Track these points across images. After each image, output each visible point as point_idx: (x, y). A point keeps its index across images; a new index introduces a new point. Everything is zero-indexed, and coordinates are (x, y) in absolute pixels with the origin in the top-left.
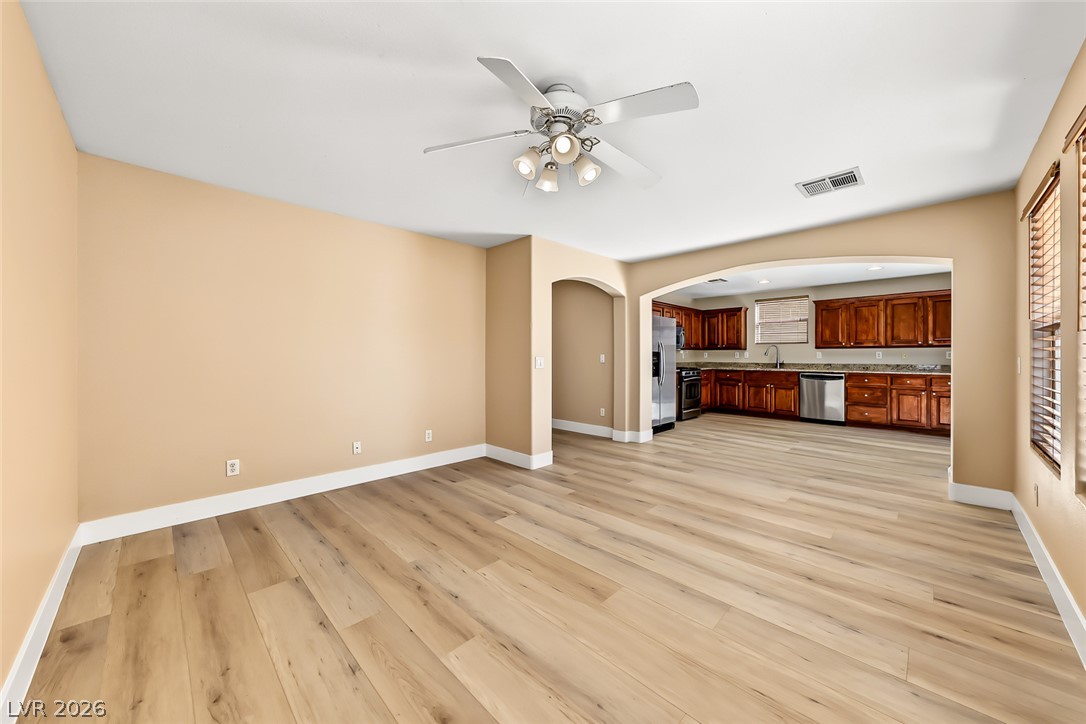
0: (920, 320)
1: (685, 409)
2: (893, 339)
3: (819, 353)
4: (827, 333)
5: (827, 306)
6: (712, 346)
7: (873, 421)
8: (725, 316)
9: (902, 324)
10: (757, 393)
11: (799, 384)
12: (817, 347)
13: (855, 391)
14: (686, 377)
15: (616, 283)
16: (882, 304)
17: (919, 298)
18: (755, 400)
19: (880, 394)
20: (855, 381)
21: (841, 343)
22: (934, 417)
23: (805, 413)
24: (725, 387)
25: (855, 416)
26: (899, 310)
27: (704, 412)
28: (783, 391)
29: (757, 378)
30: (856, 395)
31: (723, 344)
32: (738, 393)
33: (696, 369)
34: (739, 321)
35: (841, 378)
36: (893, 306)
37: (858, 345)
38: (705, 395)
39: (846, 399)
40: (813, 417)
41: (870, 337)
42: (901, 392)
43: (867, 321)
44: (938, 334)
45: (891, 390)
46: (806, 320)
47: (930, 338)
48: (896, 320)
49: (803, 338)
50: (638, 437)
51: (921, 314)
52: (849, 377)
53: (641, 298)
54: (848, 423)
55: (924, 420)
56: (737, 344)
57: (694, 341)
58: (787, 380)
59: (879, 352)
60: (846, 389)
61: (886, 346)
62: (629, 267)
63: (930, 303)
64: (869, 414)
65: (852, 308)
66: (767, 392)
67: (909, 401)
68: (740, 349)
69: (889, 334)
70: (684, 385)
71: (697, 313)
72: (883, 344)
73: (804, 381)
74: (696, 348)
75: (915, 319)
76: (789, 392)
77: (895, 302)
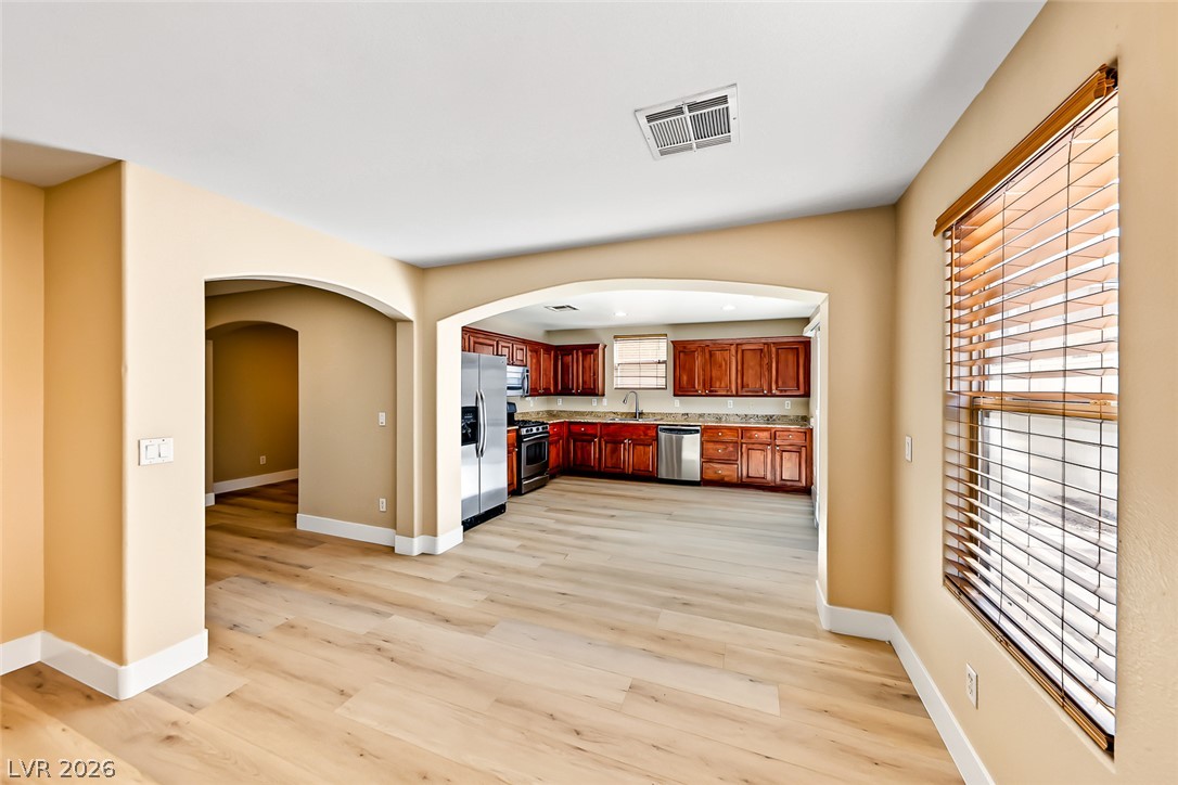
0: (765, 367)
1: (527, 478)
2: (743, 387)
3: (677, 401)
4: (685, 378)
5: (685, 347)
6: (566, 391)
7: (726, 479)
8: (580, 354)
9: (750, 371)
10: (615, 451)
11: (657, 439)
12: (675, 395)
13: (710, 446)
14: (526, 436)
15: (396, 297)
16: (733, 348)
17: (765, 344)
18: (612, 459)
19: (731, 449)
20: (710, 434)
21: (697, 391)
22: (778, 473)
23: (663, 474)
24: (579, 444)
25: (710, 475)
26: (748, 355)
27: (553, 476)
28: (642, 447)
29: (614, 433)
30: (711, 451)
31: (578, 389)
32: (593, 450)
33: (543, 423)
34: (595, 360)
35: (697, 431)
36: (743, 351)
37: (712, 394)
38: (553, 455)
39: (702, 455)
40: (671, 478)
41: (723, 385)
42: (750, 446)
43: (720, 366)
44: (780, 383)
45: (742, 443)
46: (664, 362)
47: (774, 387)
48: (745, 366)
49: (662, 382)
50: (434, 544)
51: (766, 361)
52: (705, 431)
53: (439, 323)
54: (705, 482)
55: (769, 477)
56: (592, 390)
57: (543, 384)
58: (646, 435)
59: (730, 401)
60: (702, 444)
61: (737, 396)
62: (420, 271)
63: (774, 350)
64: (724, 471)
65: (707, 351)
66: (624, 449)
67: (757, 456)
68: (597, 395)
69: (739, 381)
70: (524, 446)
71: (548, 348)
72: (734, 393)
73: (663, 435)
74: (547, 393)
75: (761, 366)
76: (647, 448)
77: (745, 347)
